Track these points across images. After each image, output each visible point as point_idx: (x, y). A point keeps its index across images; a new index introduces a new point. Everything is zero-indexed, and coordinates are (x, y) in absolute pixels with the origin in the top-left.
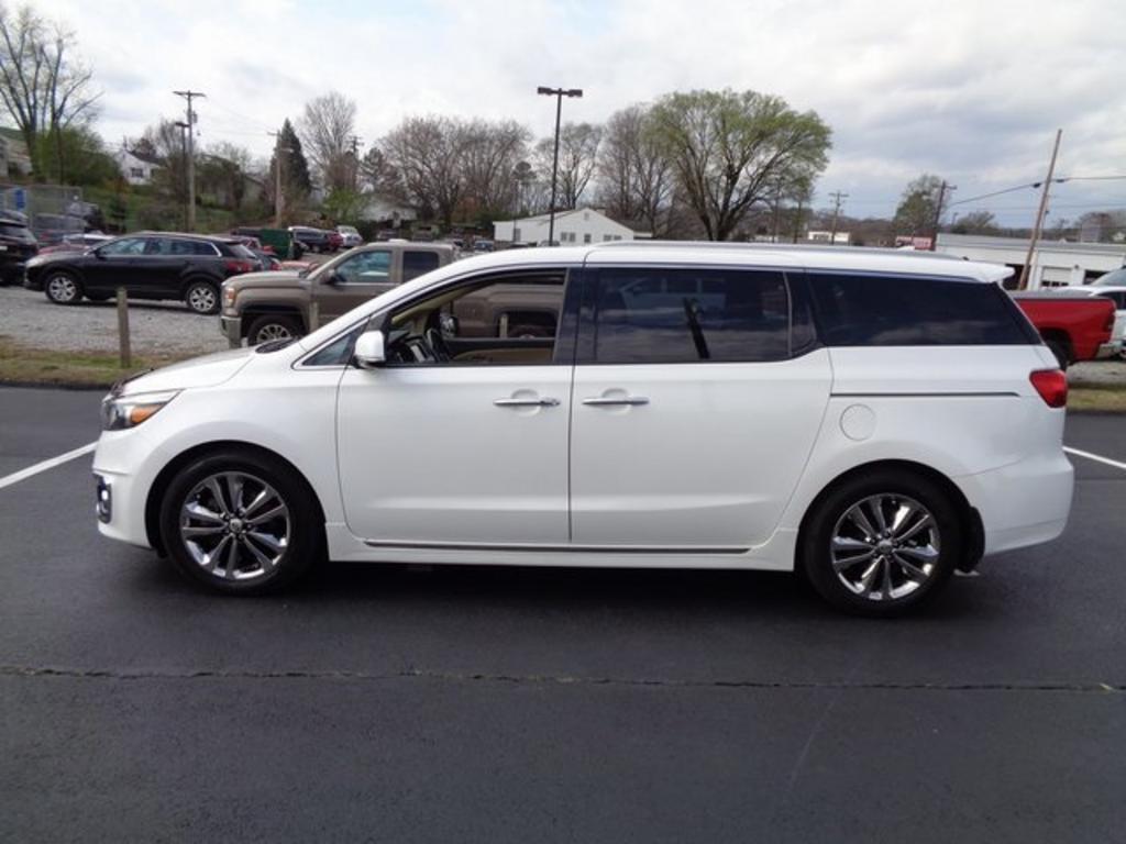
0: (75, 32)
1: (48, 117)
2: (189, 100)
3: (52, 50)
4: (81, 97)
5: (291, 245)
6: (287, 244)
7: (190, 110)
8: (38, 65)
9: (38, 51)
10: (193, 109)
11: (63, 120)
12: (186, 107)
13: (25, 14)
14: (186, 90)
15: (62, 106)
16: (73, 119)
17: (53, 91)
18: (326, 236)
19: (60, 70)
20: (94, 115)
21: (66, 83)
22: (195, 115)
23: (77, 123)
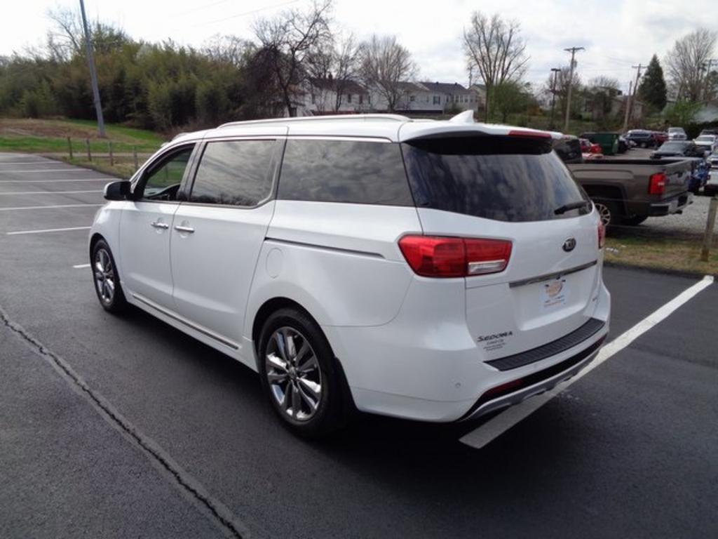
0: (520, 24)
1: (500, 76)
2: (573, 53)
3: (506, 37)
4: (519, 61)
5: (616, 142)
6: (612, 143)
7: (573, 59)
8: (499, 46)
9: (499, 39)
10: (575, 58)
11: (507, 76)
12: (571, 58)
13: (494, 20)
14: (572, 47)
15: (508, 68)
16: (512, 75)
17: (504, 61)
18: (652, 136)
19: (510, 47)
20: (524, 71)
21: (511, 55)
22: (576, 62)
23: (513, 78)
